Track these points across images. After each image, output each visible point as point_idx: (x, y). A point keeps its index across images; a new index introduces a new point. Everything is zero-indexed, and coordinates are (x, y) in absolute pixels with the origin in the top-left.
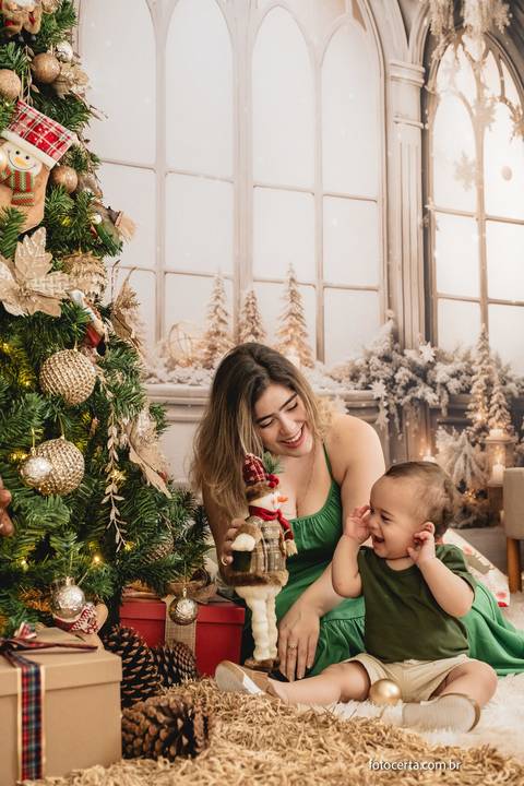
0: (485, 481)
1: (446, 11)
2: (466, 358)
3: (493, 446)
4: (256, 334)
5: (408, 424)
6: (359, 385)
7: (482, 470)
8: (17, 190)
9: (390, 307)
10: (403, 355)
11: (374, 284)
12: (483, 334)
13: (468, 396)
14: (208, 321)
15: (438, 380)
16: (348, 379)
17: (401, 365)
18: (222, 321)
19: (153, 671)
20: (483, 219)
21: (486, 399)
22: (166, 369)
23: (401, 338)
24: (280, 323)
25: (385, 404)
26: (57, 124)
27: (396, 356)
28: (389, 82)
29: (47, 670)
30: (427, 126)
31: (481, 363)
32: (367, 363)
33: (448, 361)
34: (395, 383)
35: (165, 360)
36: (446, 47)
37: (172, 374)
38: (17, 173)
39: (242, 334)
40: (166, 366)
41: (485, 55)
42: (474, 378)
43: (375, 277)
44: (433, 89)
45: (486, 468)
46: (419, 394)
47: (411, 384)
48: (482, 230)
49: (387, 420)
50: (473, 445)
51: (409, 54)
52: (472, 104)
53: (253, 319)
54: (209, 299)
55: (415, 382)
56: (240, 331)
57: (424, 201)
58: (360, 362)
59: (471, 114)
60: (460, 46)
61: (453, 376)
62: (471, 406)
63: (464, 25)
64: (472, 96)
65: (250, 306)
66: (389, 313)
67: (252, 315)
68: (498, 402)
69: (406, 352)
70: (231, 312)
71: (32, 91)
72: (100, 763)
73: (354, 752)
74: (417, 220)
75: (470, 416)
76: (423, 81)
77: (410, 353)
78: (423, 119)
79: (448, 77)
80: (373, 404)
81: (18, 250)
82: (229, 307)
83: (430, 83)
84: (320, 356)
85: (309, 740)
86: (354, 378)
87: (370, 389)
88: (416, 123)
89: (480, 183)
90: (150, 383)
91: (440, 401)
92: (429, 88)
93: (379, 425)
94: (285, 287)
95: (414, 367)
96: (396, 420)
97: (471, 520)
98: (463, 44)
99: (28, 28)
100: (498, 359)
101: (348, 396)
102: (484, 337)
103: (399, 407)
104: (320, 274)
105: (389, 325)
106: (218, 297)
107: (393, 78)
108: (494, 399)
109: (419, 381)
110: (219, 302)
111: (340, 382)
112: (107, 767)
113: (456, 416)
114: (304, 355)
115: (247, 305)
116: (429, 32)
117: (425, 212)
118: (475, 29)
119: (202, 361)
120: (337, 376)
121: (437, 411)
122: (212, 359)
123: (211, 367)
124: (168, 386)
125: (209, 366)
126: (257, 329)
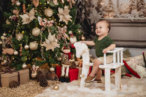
4: (143, 5)
14: (130, 2)
18: (133, 2)
22: (119, 14)
35: (119, 12)
37: (121, 15)
39: (139, 5)
53: (142, 1)
56: (138, 4)
90: (116, 18)
119: (128, 12)
122: (131, 12)
123: (131, 13)
124: (120, 18)
125: (130, 13)
126: (143, 3)
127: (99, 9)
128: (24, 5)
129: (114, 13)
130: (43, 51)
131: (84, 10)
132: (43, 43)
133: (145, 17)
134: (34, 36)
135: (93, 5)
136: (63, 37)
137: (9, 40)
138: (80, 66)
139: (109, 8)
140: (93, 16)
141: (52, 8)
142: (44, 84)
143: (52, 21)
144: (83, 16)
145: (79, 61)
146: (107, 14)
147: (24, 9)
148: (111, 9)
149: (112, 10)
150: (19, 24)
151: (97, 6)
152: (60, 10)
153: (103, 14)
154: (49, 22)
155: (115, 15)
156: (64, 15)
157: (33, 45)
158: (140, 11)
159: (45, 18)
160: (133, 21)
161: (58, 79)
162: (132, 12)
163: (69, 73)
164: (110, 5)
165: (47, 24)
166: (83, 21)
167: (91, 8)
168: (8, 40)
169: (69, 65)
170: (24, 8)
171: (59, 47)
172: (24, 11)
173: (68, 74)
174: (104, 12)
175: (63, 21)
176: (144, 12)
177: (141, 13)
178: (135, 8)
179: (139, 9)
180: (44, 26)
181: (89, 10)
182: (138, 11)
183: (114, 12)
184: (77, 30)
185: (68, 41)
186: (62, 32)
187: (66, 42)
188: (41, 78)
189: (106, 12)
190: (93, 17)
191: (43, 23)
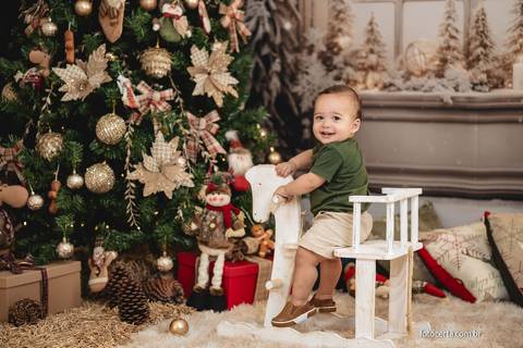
4: (485, 46)
14: (439, 39)
18: (452, 37)
22: (403, 80)
24: (510, 34)
35: (402, 72)
37: (409, 83)
39: (472, 46)
40: (403, 77)
53: (482, 33)
54: (442, 20)
56: (469, 44)
65: (480, 23)
67: (481, 29)
70: (461, 29)
82: (460, 25)
90: (390, 91)
106: (449, 17)
110: (450, 21)
115: (477, 22)
119: (434, 72)
122: (443, 70)
123: (442, 76)
124: (404, 93)
125: (440, 75)
126: (486, 41)
127: (330, 59)
128: (70, 35)
129: (384, 73)
130: (133, 197)
131: (278, 60)
132: (132, 170)
133: (491, 89)
134: (102, 144)
135: (312, 46)
136: (206, 150)
137: (12, 158)
138: (262, 253)
139: (366, 57)
140: (309, 83)
141: (170, 47)
142: (136, 311)
143: (169, 93)
144: (275, 83)
145: (260, 238)
146: (359, 76)
147: (69, 49)
148: (373, 59)
149: (378, 64)
150: (49, 100)
151: (324, 49)
152: (198, 56)
153: (344, 76)
154: (157, 96)
155: (387, 80)
156: (209, 74)
157: (100, 176)
158: (474, 70)
159: (143, 82)
160: (451, 102)
161: (185, 301)
162: (448, 73)
163: (224, 278)
164: (371, 46)
165: (150, 101)
166: (273, 100)
167: (304, 57)
168: (8, 158)
169: (226, 248)
170: (70, 43)
171: (191, 184)
172: (71, 56)
173: (220, 283)
174: (349, 70)
175: (206, 94)
176: (488, 72)
178: (457, 59)
179: (474, 60)
180: (140, 110)
181: (297, 63)
182: (468, 69)
183: (384, 70)
184: (256, 129)
185: (224, 166)
186: (202, 133)
187: (216, 169)
188: (124, 292)
189: (357, 69)
190: (310, 87)
191: (136, 99)
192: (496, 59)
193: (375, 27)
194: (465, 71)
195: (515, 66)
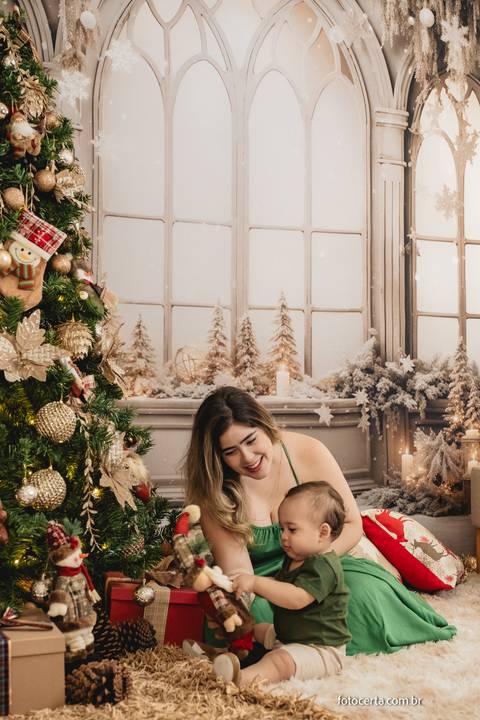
0: (461, 475)
1: (430, 59)
2: (444, 367)
3: (468, 443)
4: (251, 354)
5: (388, 426)
6: (343, 394)
7: (458, 465)
8: (22, 278)
9: (372, 326)
10: (384, 367)
11: (358, 307)
12: (461, 346)
13: (446, 401)
14: (208, 345)
15: (417, 387)
16: (333, 389)
17: (382, 376)
18: (220, 344)
19: (114, 641)
20: (463, 243)
21: (462, 403)
22: (172, 386)
23: (383, 352)
24: (273, 343)
25: (367, 410)
26: (52, 227)
27: (377, 368)
28: (375, 127)
29: (13, 644)
30: (410, 165)
31: (458, 372)
32: (351, 375)
33: (426, 371)
34: (376, 391)
35: (172, 378)
36: (429, 93)
37: (178, 390)
38: (22, 266)
39: (239, 354)
40: (172, 383)
41: (468, 95)
42: (451, 384)
43: (359, 300)
44: (416, 130)
45: (461, 463)
46: (398, 401)
47: (392, 392)
48: (462, 253)
49: (369, 424)
50: (450, 443)
51: (394, 102)
52: (454, 141)
53: (248, 341)
54: (210, 326)
55: (395, 390)
56: (237, 352)
57: (406, 230)
58: (344, 374)
59: (453, 150)
60: (444, 89)
61: (431, 384)
62: (448, 409)
63: (448, 70)
64: (453, 134)
65: (246, 332)
66: (372, 330)
67: (247, 337)
68: (474, 405)
69: (387, 364)
70: (229, 336)
71: (34, 200)
72: (49, 707)
73: (226, 706)
74: (399, 248)
75: (446, 419)
76: (407, 124)
77: (391, 365)
78: (407, 158)
79: (431, 118)
80: (356, 410)
81: (19, 328)
82: (227, 332)
83: (414, 125)
84: (308, 370)
85: (199, 696)
86: (339, 388)
87: (354, 397)
88: (400, 162)
89: (461, 211)
90: (159, 398)
91: (418, 406)
92: (412, 130)
93: (361, 428)
94: (278, 312)
95: (394, 377)
96: (377, 423)
97: (446, 509)
98: (446, 87)
99: (30, 152)
100: (475, 367)
101: (333, 404)
102: (462, 348)
103: (379, 411)
104: (309, 300)
105: (372, 341)
106: (218, 324)
107: (380, 124)
108: (471, 403)
109: (399, 389)
110: (218, 328)
111: (326, 392)
112: (53, 710)
113: (434, 418)
114: (293, 371)
115: (243, 330)
116: (414, 79)
117: (407, 240)
118: (458, 73)
119: (203, 378)
120: (323, 387)
121: (416, 414)
122: (212, 376)
123: (212, 383)
124: (175, 400)
125: (209, 382)
126: (251, 349)
129: (152, 379)
139: (134, 361)
148: (141, 364)
149: (147, 370)
155: (157, 387)
158: (241, 376)
162: (216, 380)
164: (138, 350)
176: (253, 379)
177: (246, 384)
178: (226, 365)
179: (241, 368)
182: (236, 376)
183: (153, 376)
192: (260, 366)
193: (142, 329)
194: (233, 378)
195: (278, 374)
